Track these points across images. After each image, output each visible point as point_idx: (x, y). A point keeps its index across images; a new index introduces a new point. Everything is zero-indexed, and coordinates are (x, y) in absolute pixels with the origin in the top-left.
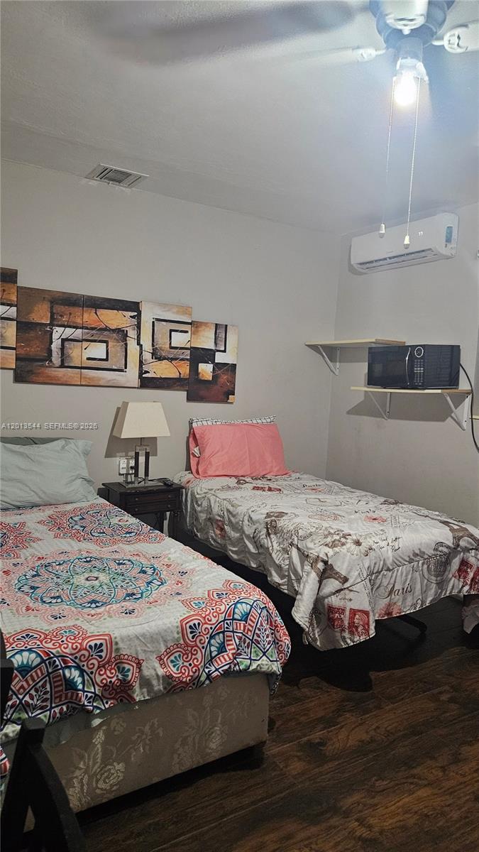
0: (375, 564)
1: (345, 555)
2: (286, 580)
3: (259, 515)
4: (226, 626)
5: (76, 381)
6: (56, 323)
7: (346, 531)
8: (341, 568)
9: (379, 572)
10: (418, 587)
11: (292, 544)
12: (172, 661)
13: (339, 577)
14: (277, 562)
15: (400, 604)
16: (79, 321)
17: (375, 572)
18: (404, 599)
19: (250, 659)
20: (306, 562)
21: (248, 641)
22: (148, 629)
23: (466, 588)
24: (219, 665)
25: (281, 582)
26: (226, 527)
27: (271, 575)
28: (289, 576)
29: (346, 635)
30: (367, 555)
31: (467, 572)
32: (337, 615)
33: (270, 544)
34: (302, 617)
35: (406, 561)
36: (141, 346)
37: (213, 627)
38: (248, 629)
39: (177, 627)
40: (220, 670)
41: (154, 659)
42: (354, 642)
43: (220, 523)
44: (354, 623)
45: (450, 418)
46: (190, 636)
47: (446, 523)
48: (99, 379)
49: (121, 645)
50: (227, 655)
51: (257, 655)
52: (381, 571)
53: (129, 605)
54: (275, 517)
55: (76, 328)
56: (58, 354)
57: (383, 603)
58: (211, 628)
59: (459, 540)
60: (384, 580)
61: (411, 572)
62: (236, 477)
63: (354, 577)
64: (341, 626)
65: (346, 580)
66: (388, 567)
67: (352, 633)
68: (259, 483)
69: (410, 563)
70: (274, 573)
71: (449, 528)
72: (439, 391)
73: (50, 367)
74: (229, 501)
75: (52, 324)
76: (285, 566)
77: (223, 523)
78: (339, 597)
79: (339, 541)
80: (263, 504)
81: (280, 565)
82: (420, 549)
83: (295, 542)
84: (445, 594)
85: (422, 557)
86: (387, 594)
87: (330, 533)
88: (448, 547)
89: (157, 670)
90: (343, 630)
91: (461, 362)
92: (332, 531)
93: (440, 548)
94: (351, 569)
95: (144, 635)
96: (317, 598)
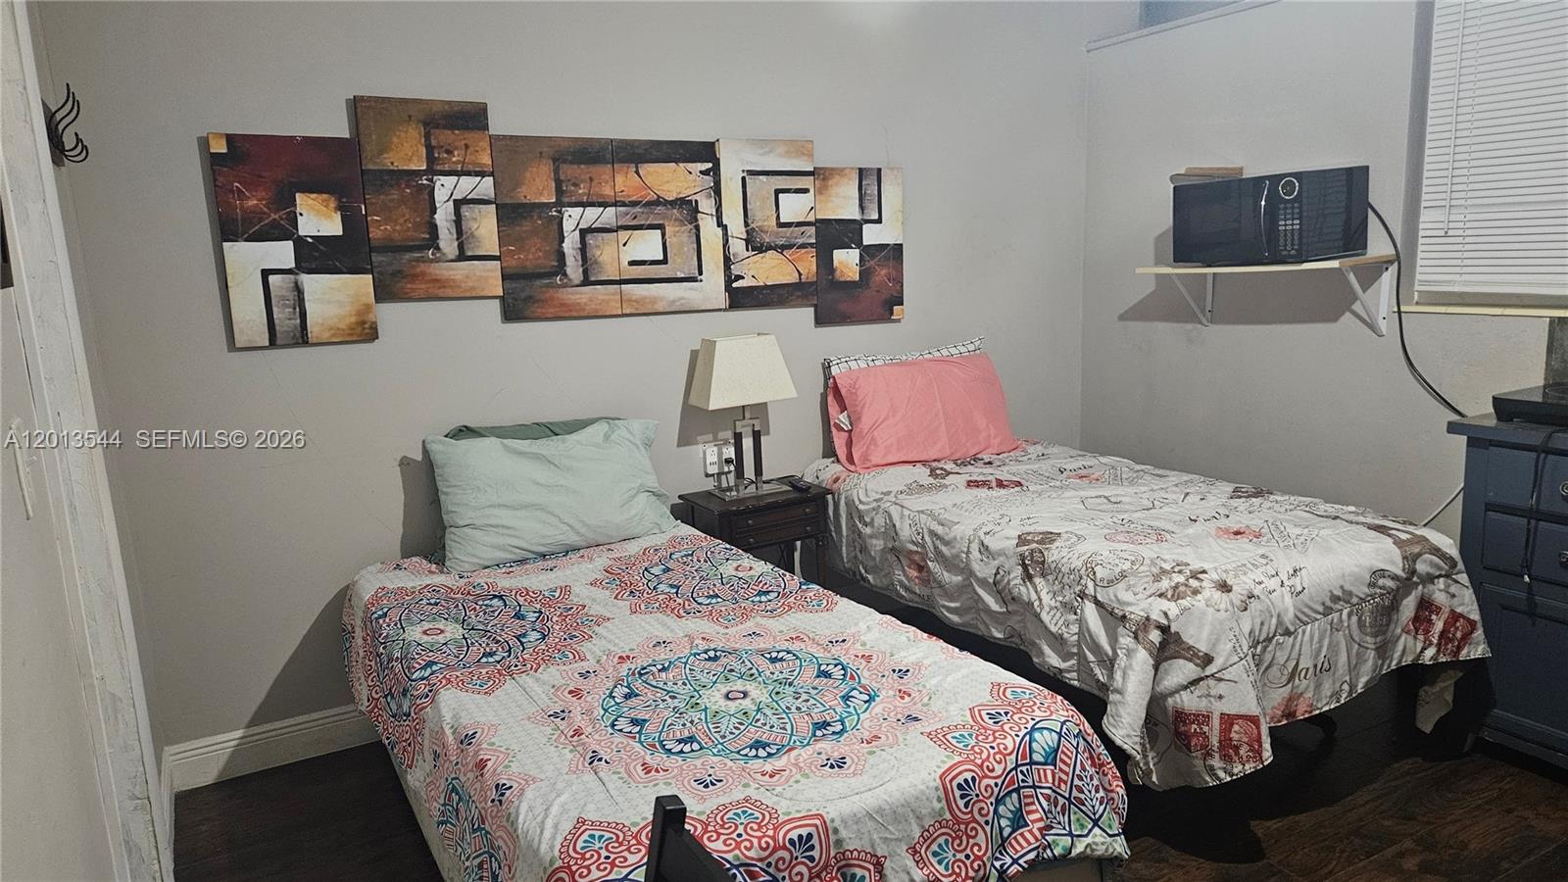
0: (1262, 624)
1: (1204, 613)
2: (1073, 662)
3: (1004, 540)
4: (1021, 777)
5: (617, 308)
6: (566, 200)
7: (1196, 565)
8: (1197, 637)
9: (1269, 640)
10: (1343, 658)
11: (1082, 595)
12: (935, 854)
13: (1195, 655)
14: (1054, 629)
15: (1310, 695)
16: (608, 191)
17: (1261, 639)
18: (1318, 686)
19: (1070, 834)
20: (1121, 630)
21: (1061, 801)
22: (885, 797)
23: (1430, 652)
24: (1017, 852)
25: (1063, 665)
26: (930, 563)
27: (1041, 653)
28: (1081, 656)
29: (1216, 762)
30: (1246, 609)
31: (1430, 621)
32: (1194, 726)
33: (1034, 596)
34: (1129, 736)
35: (1320, 614)
36: (725, 228)
37: (999, 781)
38: (1060, 779)
39: (937, 789)
40: (1021, 862)
41: (904, 854)
42: (1231, 776)
43: (916, 558)
44: (1231, 739)
45: (1348, 314)
46: (961, 803)
47: (1381, 529)
48: (654, 300)
49: (844, 833)
50: (1031, 832)
51: (1082, 826)
52: (1273, 637)
53: (828, 747)
54: (1037, 542)
55: (605, 205)
56: (576, 260)
57: (1279, 695)
58: (996, 785)
59: (1414, 561)
60: (1278, 654)
61: (1328, 632)
62: (924, 463)
63: (1225, 653)
64: (1204, 747)
65: (1208, 660)
66: (1287, 628)
67: (1227, 758)
68: (977, 472)
69: (1325, 615)
70: (1047, 650)
71: (1390, 540)
72: (1335, 264)
73: (565, 286)
74: (931, 514)
75: (560, 204)
76: (1071, 634)
77: (924, 556)
78: (1197, 693)
79: (1186, 585)
80: (1002, 516)
81: (1061, 636)
82: (1342, 587)
83: (1090, 590)
84: (1389, 667)
85: (1347, 602)
86: (1284, 679)
87: (1164, 572)
88: (1395, 578)
89: (912, 872)
90: (1208, 755)
91: (1370, 200)
92: (1167, 567)
93: (1381, 582)
94: (1218, 640)
95: (880, 811)
96: (1151, 698)
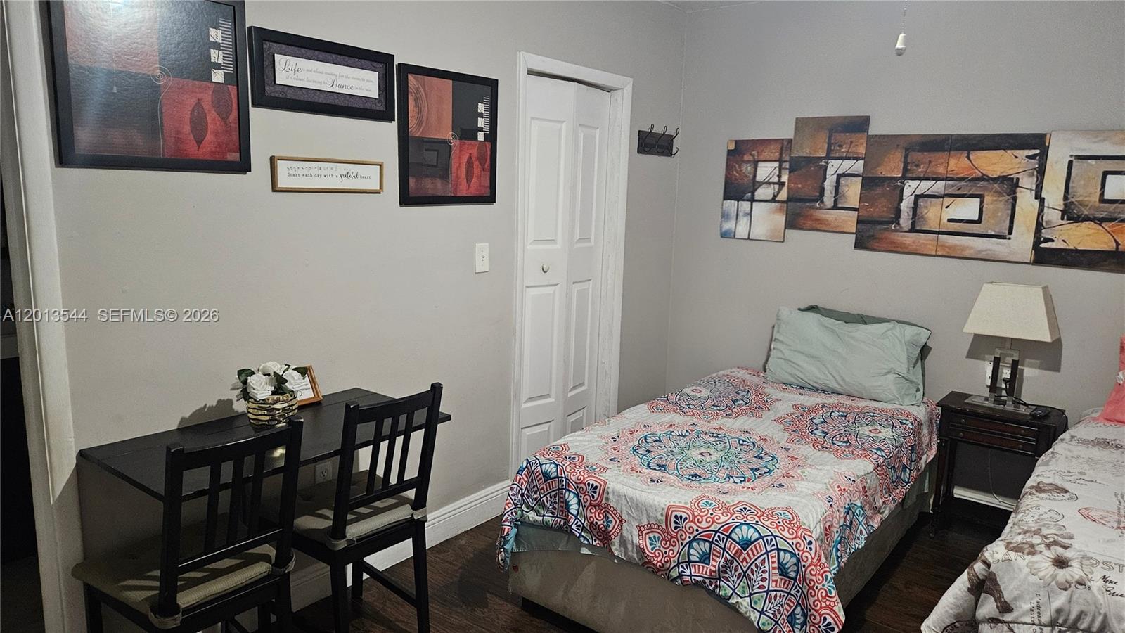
0: (1083, 614)
4: (716, 538)
5: (932, 250)
6: (909, 175)
7: (1069, 541)
8: (1006, 586)
12: (650, 538)
13: (999, 598)
16: (941, 170)
17: (1081, 627)
19: (734, 591)
21: (740, 571)
22: (638, 496)
24: (695, 572)
30: (1066, 590)
36: (1042, 200)
37: (700, 530)
38: (745, 558)
39: (663, 509)
40: (693, 578)
41: (635, 526)
46: (673, 525)
48: (963, 248)
49: (611, 496)
50: (707, 568)
51: (744, 592)
53: (657, 474)
55: (937, 179)
56: (908, 215)
58: (697, 530)
63: (1023, 611)
65: (1007, 608)
73: (896, 231)
75: (904, 178)
79: (1033, 547)
89: (634, 536)
94: (1019, 597)
95: (631, 499)
